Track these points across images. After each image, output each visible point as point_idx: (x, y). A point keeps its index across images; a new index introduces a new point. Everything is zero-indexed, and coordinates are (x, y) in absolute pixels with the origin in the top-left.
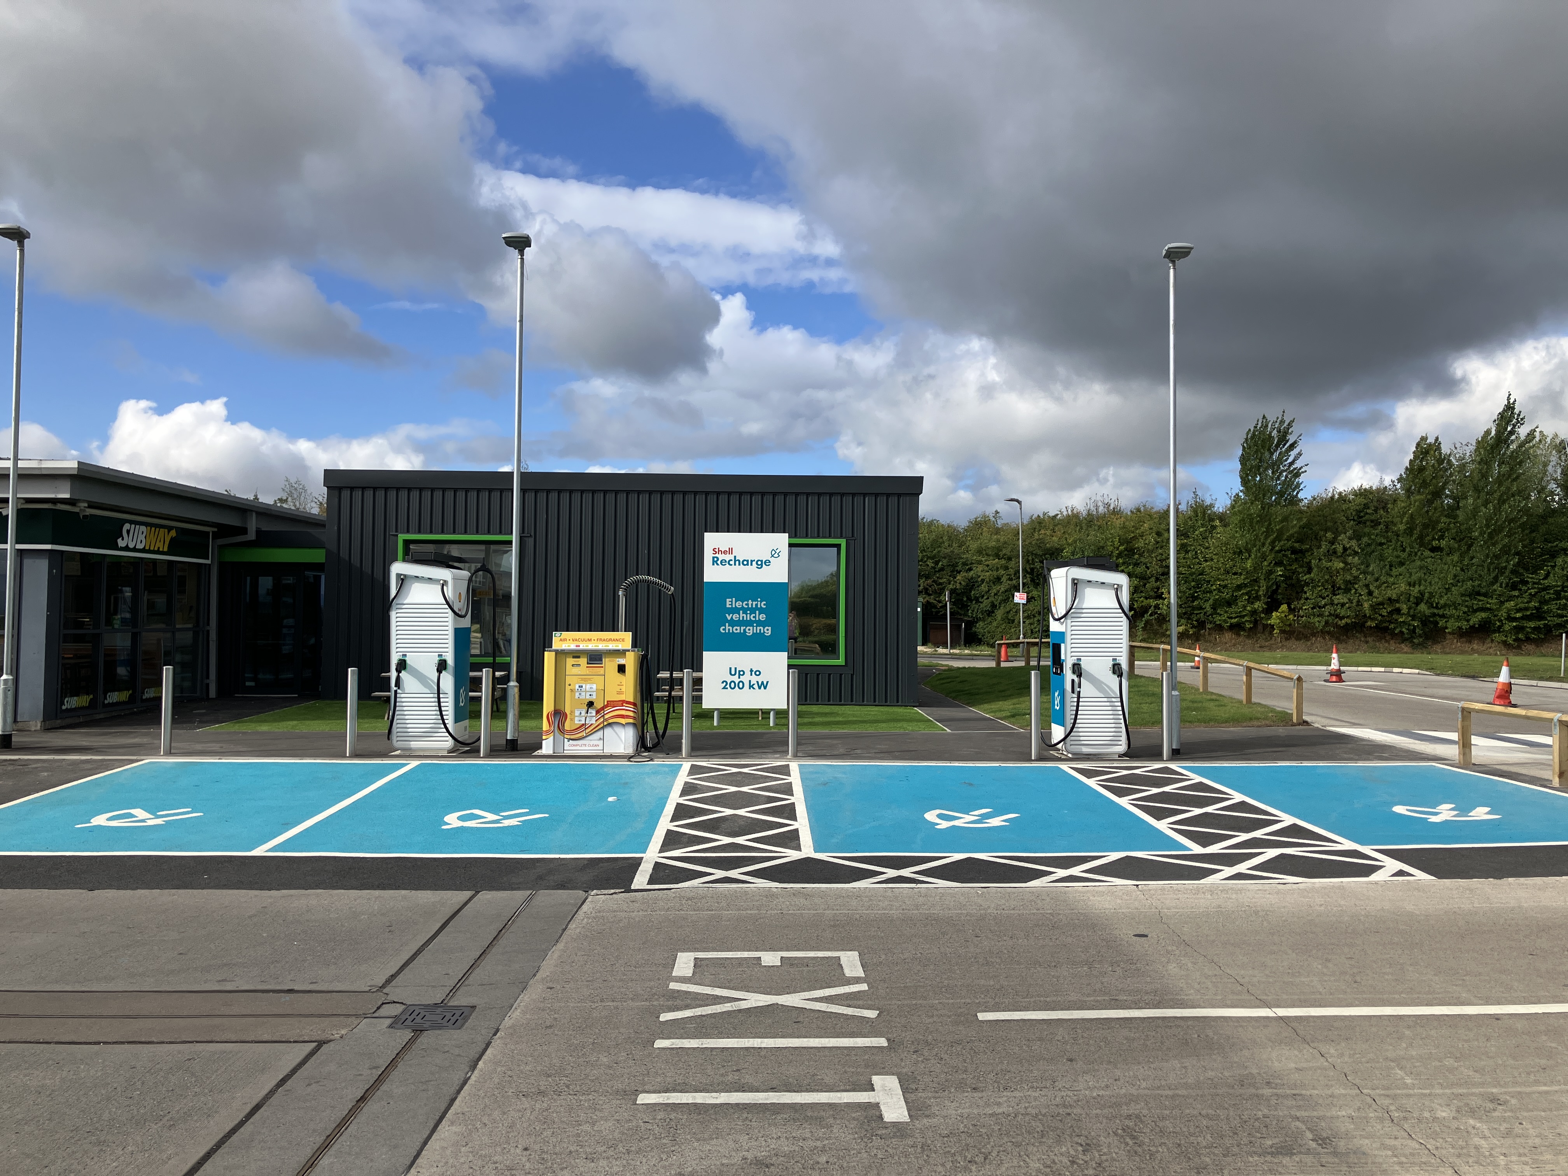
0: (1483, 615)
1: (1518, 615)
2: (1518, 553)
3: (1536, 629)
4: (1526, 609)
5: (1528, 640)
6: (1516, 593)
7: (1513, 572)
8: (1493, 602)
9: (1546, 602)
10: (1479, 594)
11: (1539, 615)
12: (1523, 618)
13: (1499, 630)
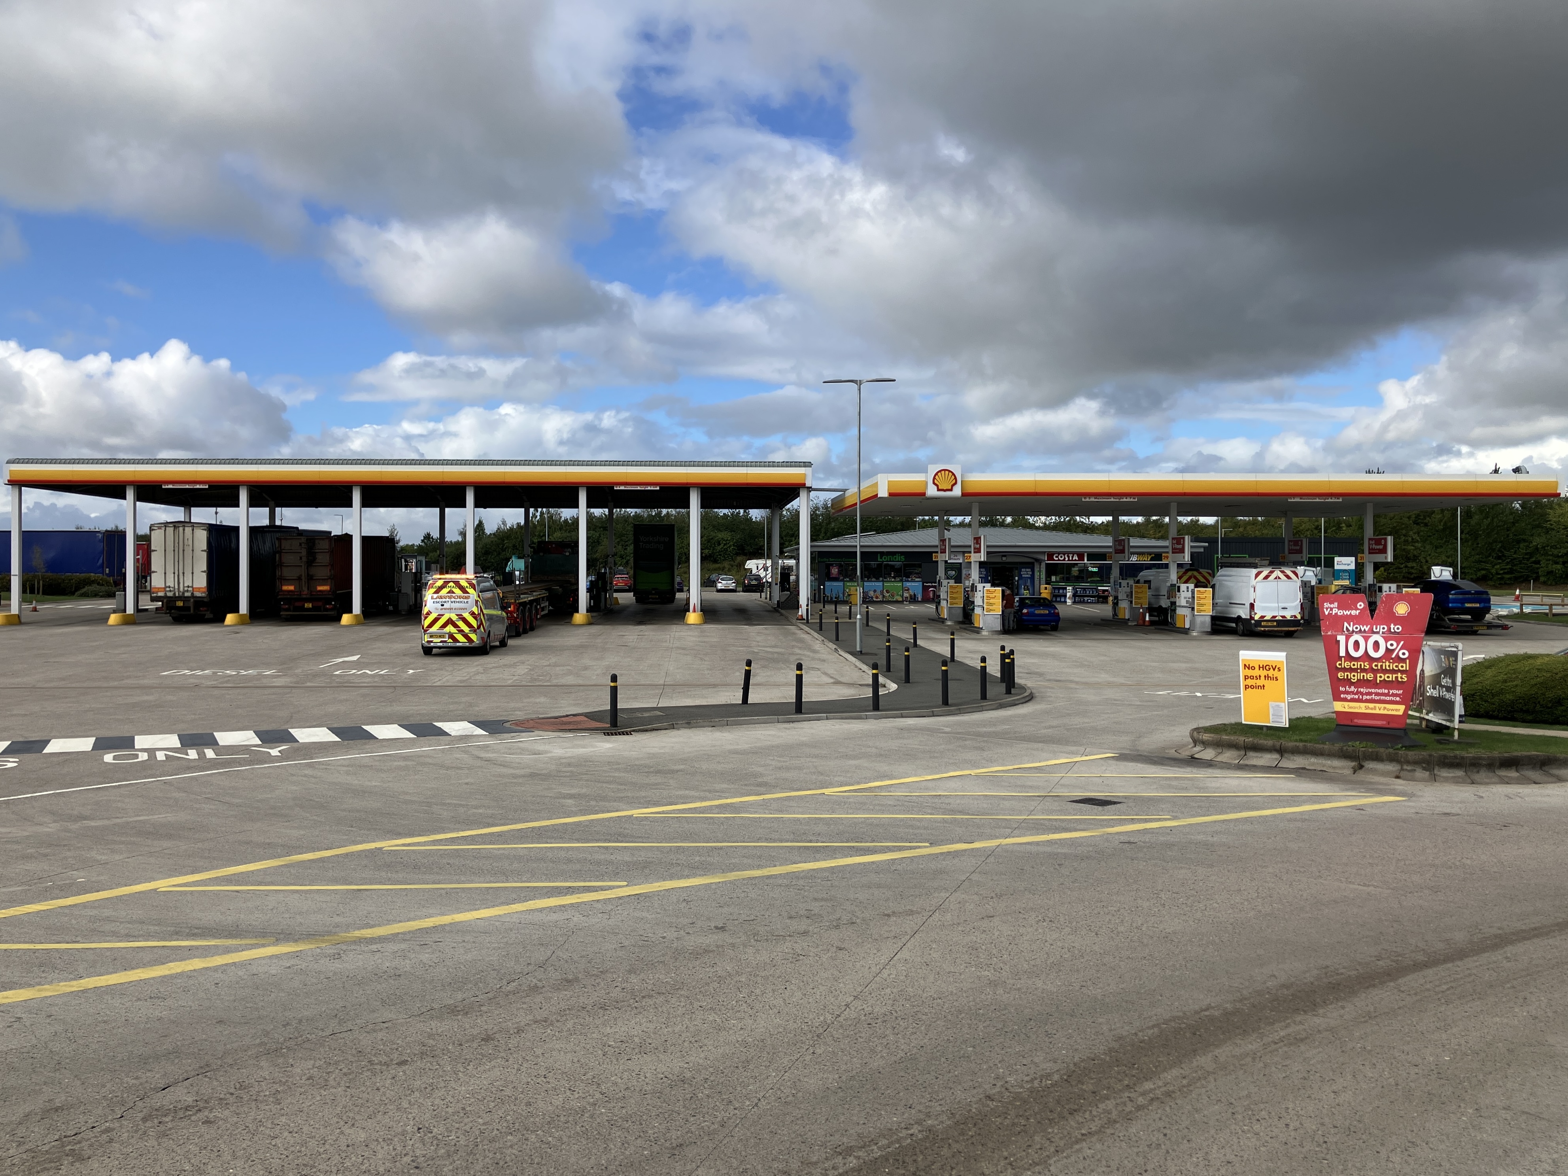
0: (1484, 572)
1: (1501, 572)
2: (1501, 542)
3: (1510, 579)
4: (1505, 569)
5: (1505, 584)
6: (1500, 561)
7: (1499, 551)
8: (1488, 566)
9: (1515, 565)
10: (1482, 562)
11: (1511, 571)
12: (1504, 573)
13: (1491, 579)
